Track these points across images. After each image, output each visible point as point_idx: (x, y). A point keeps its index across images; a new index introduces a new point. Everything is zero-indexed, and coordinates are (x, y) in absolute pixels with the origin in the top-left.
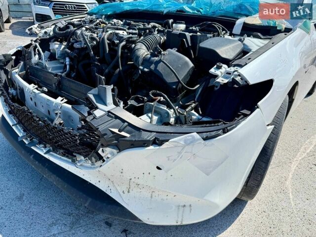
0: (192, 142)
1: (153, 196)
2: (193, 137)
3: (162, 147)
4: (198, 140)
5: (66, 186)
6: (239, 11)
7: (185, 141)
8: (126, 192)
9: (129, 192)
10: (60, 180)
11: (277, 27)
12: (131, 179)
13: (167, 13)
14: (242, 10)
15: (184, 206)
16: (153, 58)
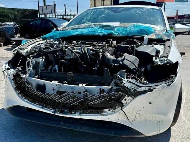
0: (164, 88)
1: (146, 119)
2: (164, 85)
3: (153, 91)
4: (166, 86)
5: (95, 130)
6: (141, 32)
7: (161, 87)
8: (134, 121)
9: (135, 120)
10: (90, 128)
11: (162, 39)
12: (137, 112)
13: (102, 35)
14: (143, 32)
15: (160, 122)
16: (118, 59)
